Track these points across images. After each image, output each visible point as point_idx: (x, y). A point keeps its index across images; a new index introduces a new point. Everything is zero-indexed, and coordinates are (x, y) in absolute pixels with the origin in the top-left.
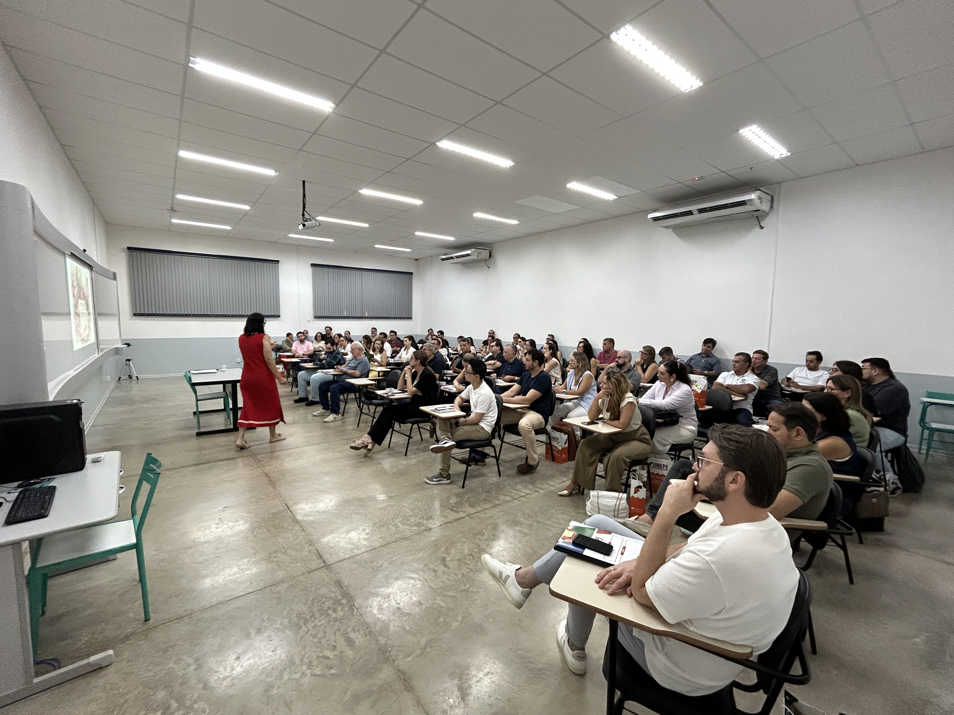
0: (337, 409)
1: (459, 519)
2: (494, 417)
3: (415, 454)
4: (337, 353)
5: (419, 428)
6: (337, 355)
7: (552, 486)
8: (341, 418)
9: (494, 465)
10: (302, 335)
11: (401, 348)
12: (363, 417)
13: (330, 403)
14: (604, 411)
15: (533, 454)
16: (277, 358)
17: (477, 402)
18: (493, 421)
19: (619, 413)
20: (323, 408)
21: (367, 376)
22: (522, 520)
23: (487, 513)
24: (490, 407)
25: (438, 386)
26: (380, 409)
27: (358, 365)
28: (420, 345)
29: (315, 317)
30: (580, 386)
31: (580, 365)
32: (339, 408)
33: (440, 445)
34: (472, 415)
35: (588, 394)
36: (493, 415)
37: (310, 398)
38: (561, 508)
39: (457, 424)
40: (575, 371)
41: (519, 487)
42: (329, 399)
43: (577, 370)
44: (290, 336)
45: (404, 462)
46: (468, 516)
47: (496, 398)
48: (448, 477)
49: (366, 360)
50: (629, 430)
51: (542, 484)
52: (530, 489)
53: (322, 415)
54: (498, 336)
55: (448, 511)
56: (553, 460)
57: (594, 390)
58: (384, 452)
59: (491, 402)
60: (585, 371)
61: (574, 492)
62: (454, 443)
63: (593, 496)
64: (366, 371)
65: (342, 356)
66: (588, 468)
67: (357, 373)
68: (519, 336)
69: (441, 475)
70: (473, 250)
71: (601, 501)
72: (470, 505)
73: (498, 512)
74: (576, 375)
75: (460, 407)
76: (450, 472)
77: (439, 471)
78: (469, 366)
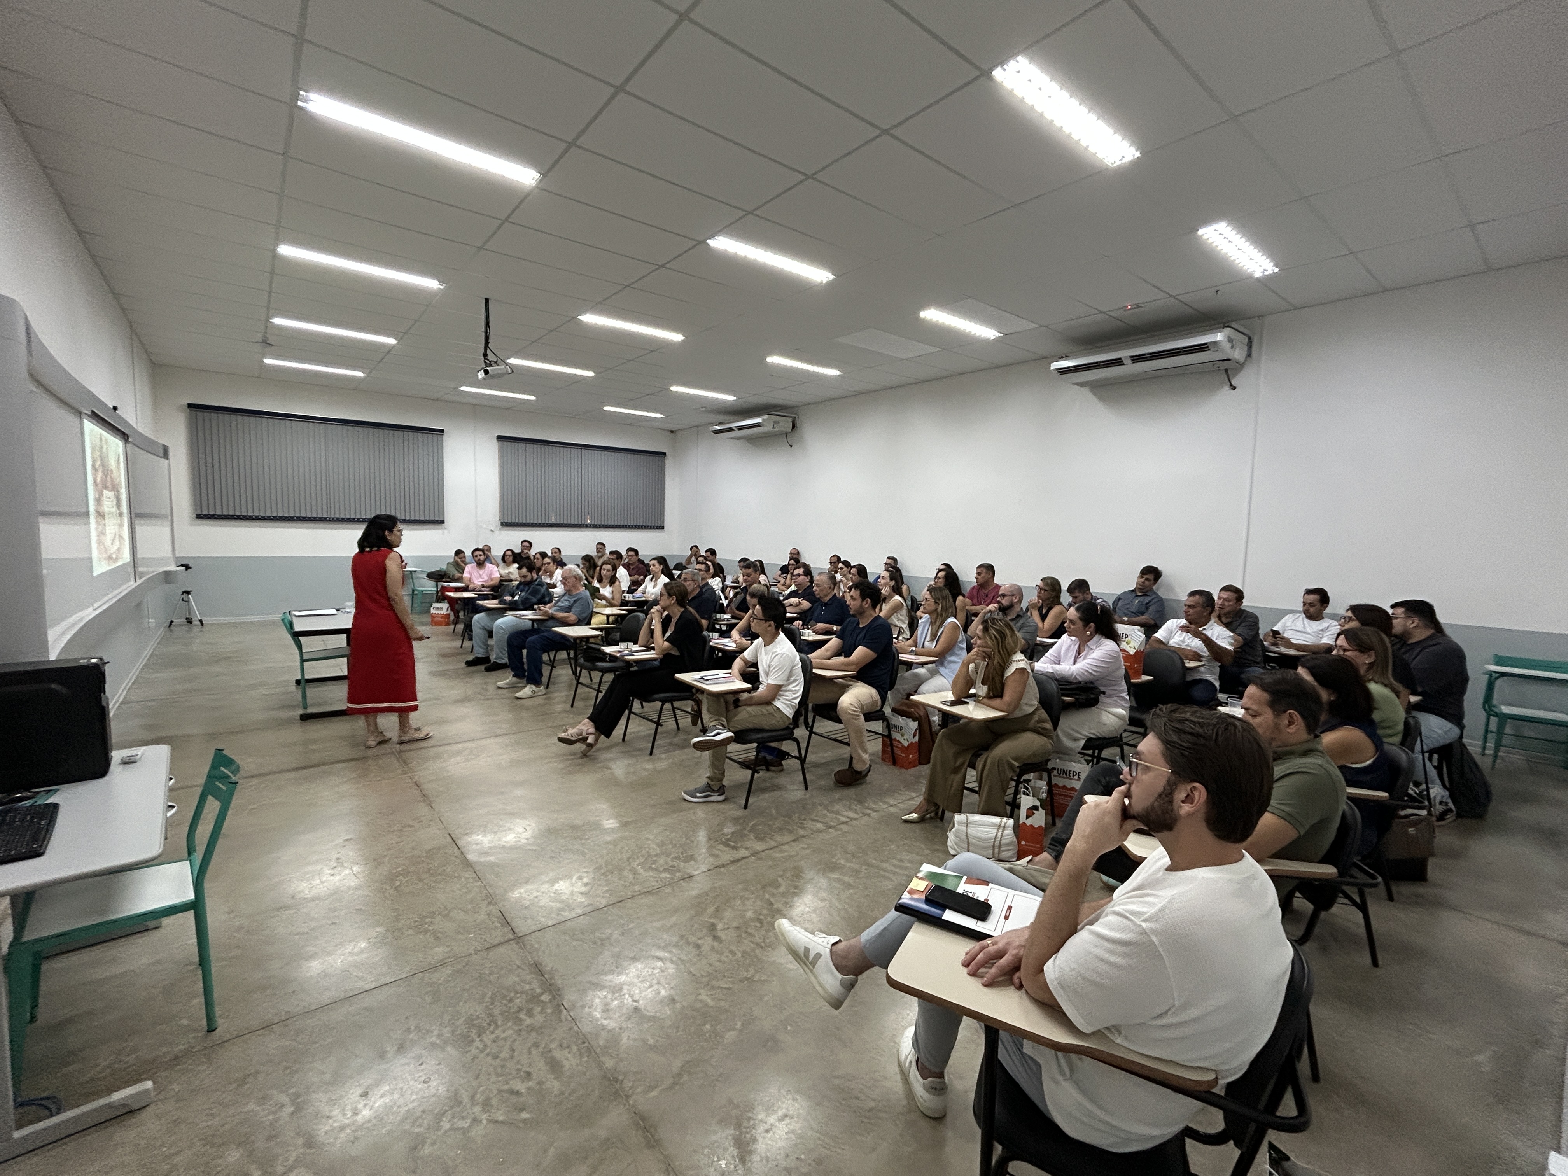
0: (537, 677)
1: (738, 860)
2: (798, 691)
3: (667, 751)
4: (538, 585)
5: (674, 709)
6: (539, 587)
7: (892, 806)
8: (544, 692)
9: (798, 770)
10: (481, 553)
11: (646, 576)
12: (581, 690)
13: (526, 667)
14: (978, 683)
15: (861, 752)
16: (438, 592)
17: (769, 667)
18: (796, 698)
19: (1003, 685)
20: (514, 676)
21: (589, 623)
22: (842, 862)
23: (786, 851)
25: (705, 641)
26: (609, 677)
27: (573, 605)
28: (676, 573)
29: (502, 524)
30: (940, 642)
31: (940, 608)
32: (541, 675)
33: (709, 737)
34: (762, 688)
35: (952, 655)
36: (797, 688)
37: (493, 658)
38: (907, 842)
39: (737, 703)
40: (931, 618)
41: (837, 807)
42: (525, 660)
43: (935, 616)
44: (462, 555)
45: (649, 766)
46: (753, 855)
47: (802, 660)
48: (721, 790)
49: (586, 596)
50: (1018, 714)
51: (875, 803)
52: (856, 812)
53: (513, 687)
54: (806, 559)
55: (721, 847)
56: (894, 764)
57: (962, 649)
58: (615, 750)
59: (793, 667)
60: (948, 617)
61: (928, 816)
62: (731, 734)
63: (958, 822)
64: (586, 614)
65: (547, 589)
66: (952, 776)
67: (572, 617)
68: (839, 558)
69: (709, 788)
70: (766, 417)
71: (972, 831)
72: (756, 838)
73: (803, 848)
74: (932, 624)
75: (741, 674)
76: (725, 783)
77: (706, 780)
78: (758, 606)
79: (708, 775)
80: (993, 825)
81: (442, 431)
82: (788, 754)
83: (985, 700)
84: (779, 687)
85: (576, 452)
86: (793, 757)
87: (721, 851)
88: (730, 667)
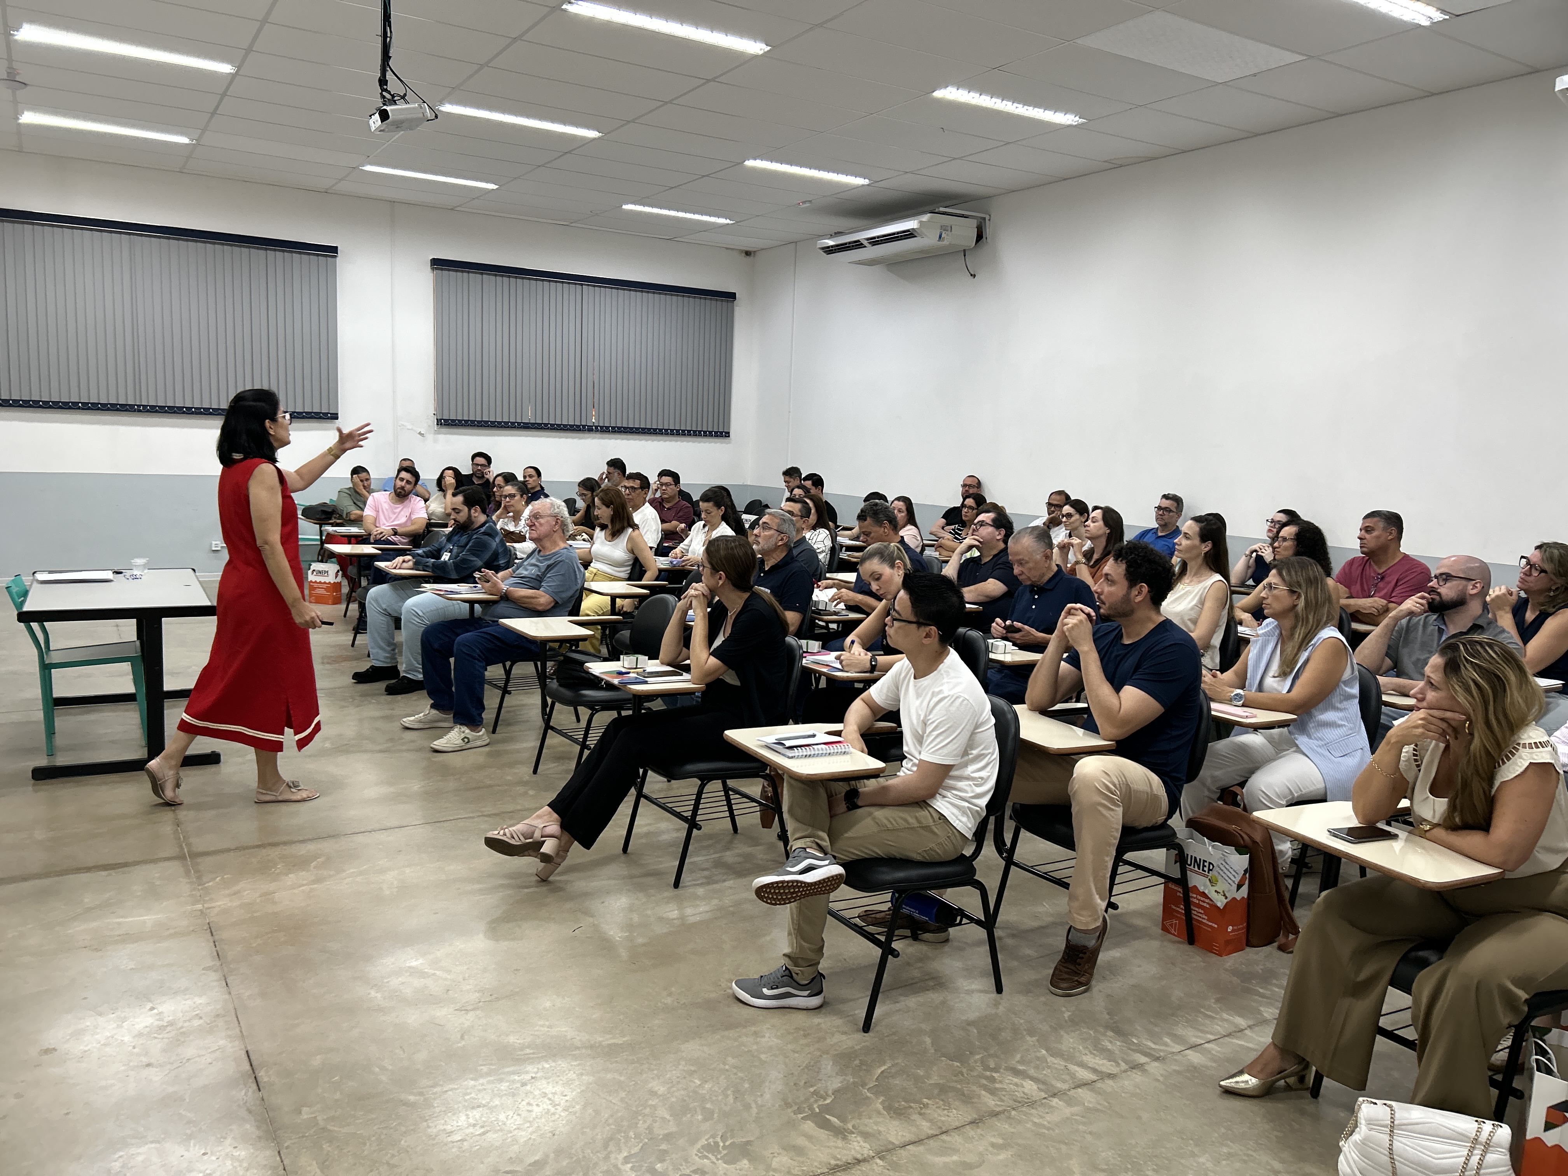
0: (474, 712)
1: (848, 1166)
2: (984, 780)
3: (709, 881)
6: (487, 538)
7: (1193, 1047)
8: (486, 739)
9: (981, 948)
13: (454, 690)
14: (1422, 791)
17: (925, 724)
18: (979, 796)
19: (1491, 803)
20: (433, 706)
21: (575, 611)
23: (955, 1151)
24: (970, 744)
26: (605, 718)
27: (544, 575)
29: (440, 423)
30: (1299, 683)
31: (1301, 603)
32: (482, 708)
33: (791, 874)
34: (907, 770)
35: (1326, 710)
36: (983, 774)
37: (403, 669)
38: (1235, 1148)
39: (853, 799)
40: (1279, 626)
41: (1067, 1038)
42: (452, 677)
43: (1288, 623)
45: (672, 912)
46: (881, 1154)
47: (996, 711)
48: (815, 984)
51: (1154, 1036)
52: (1110, 1056)
53: (430, 728)
55: (810, 1127)
56: (1191, 941)
58: (605, 872)
59: (977, 726)
60: (1319, 626)
61: (1282, 1082)
62: (838, 870)
63: (1370, 1123)
64: (570, 593)
65: (502, 543)
67: (543, 597)
69: (788, 978)
70: (923, 218)
71: (1404, 1145)
72: (889, 1108)
73: (993, 1145)
74: (1283, 639)
75: (863, 736)
76: (824, 966)
77: (783, 962)
78: (902, 593)
79: (787, 950)
80: (1460, 1137)
81: (334, 250)
82: (961, 913)
83: (1440, 833)
84: (944, 771)
85: (572, 291)
86: (971, 920)
87: (809, 1137)
88: (840, 719)
